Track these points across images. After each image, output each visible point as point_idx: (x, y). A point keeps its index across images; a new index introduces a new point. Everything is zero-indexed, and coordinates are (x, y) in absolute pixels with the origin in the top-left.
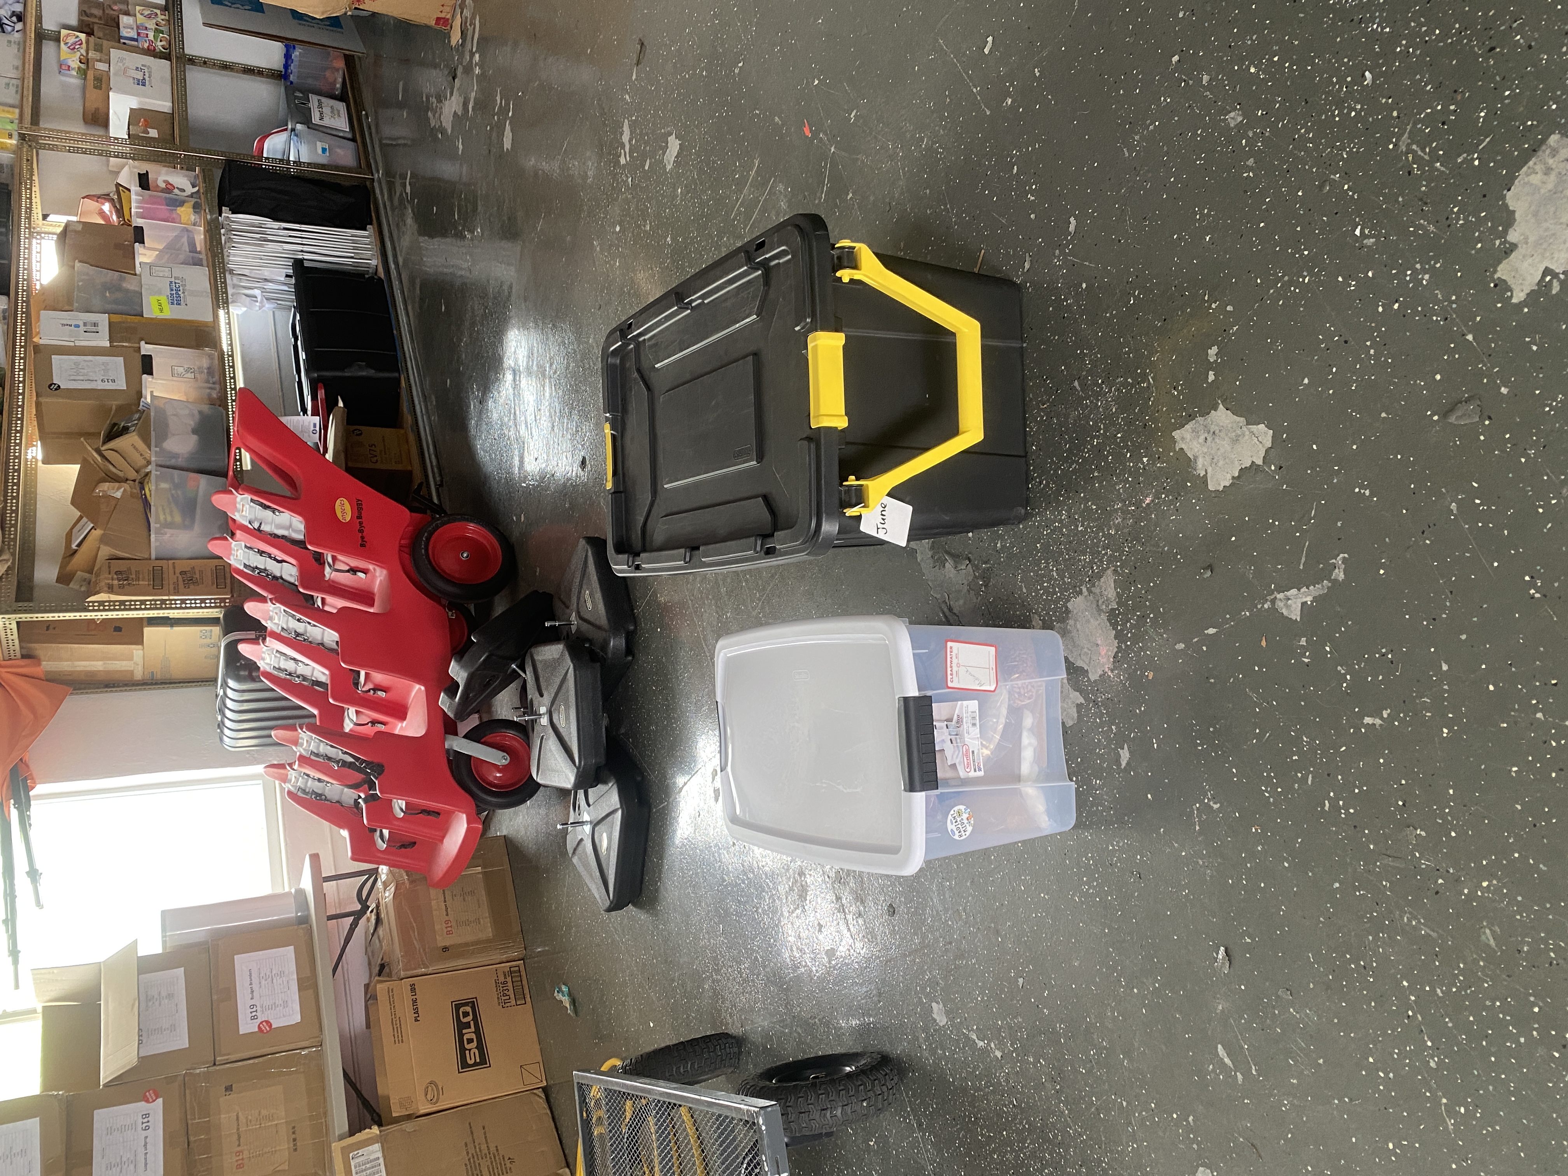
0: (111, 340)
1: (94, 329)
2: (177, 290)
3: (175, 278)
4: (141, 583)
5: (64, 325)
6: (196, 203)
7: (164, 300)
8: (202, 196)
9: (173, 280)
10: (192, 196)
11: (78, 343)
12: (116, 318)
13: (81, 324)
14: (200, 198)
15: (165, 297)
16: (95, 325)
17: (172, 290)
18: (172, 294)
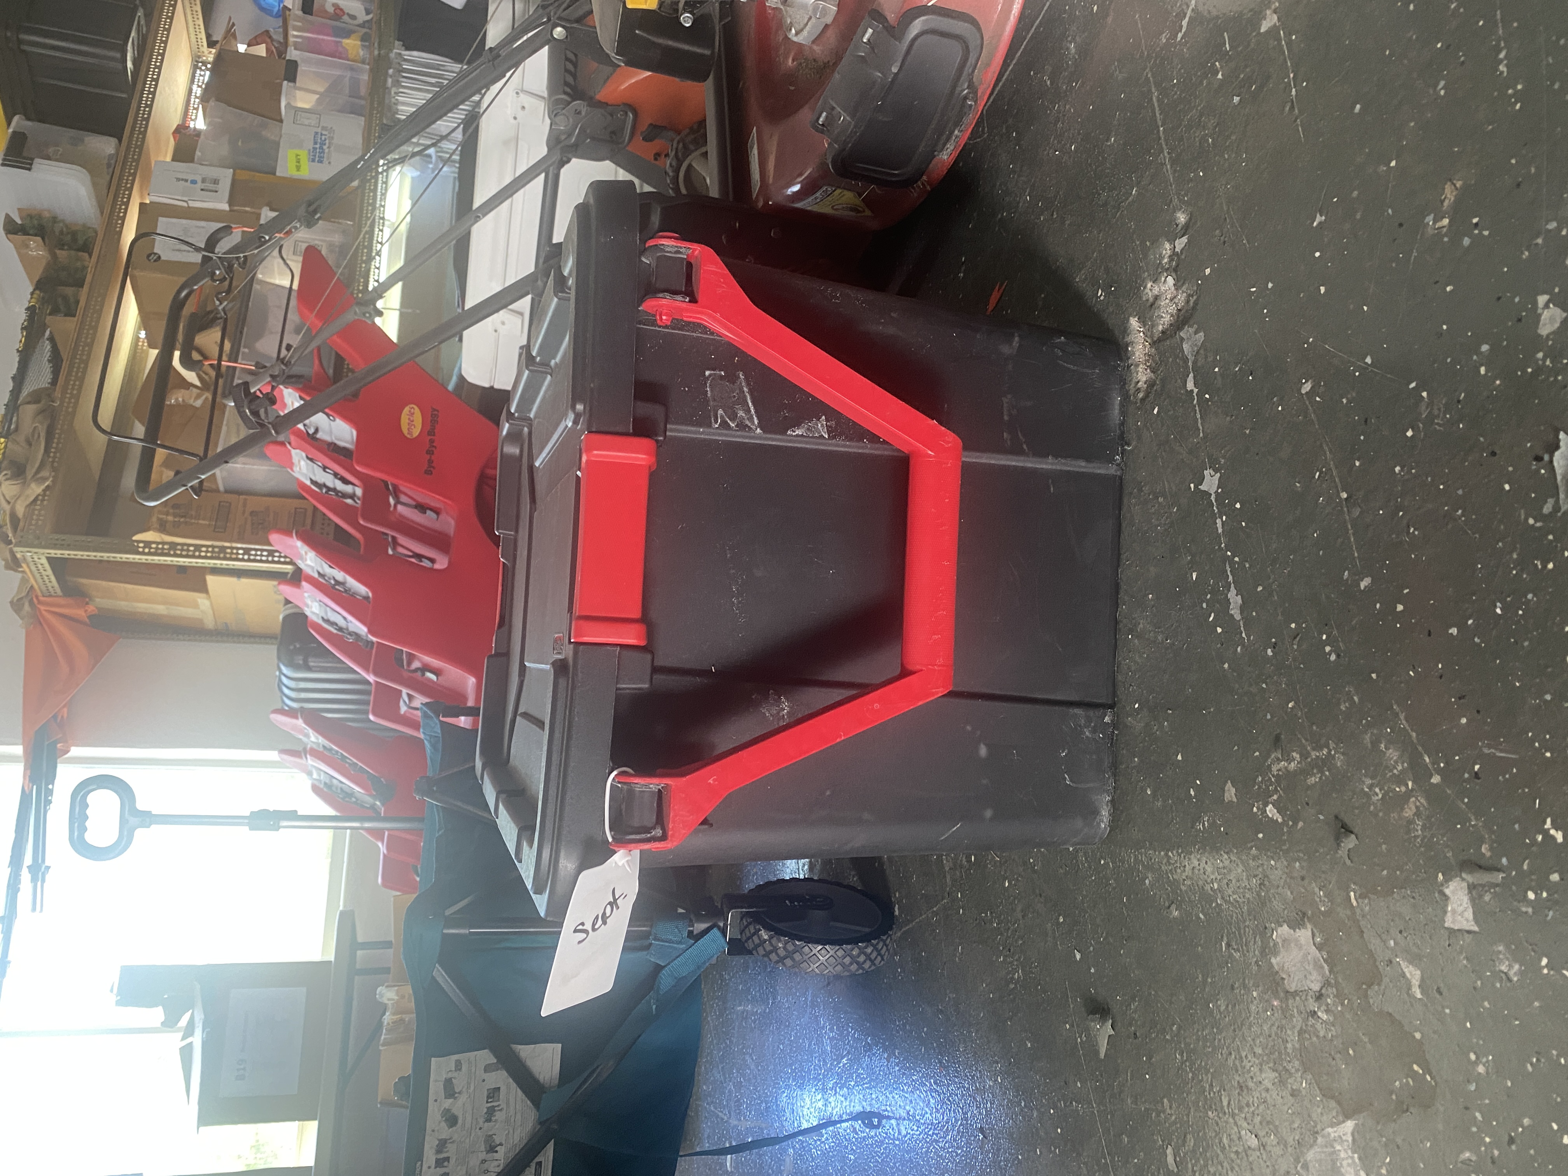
0: (231, 202)
1: (212, 186)
2: (323, 144)
3: (324, 128)
4: (201, 522)
5: (178, 180)
6: (366, 33)
7: (304, 155)
8: (374, 27)
9: (319, 130)
10: (362, 25)
11: (192, 204)
12: (244, 175)
13: (199, 180)
14: (370, 29)
15: (306, 152)
16: (216, 182)
17: (315, 143)
18: (315, 149)
